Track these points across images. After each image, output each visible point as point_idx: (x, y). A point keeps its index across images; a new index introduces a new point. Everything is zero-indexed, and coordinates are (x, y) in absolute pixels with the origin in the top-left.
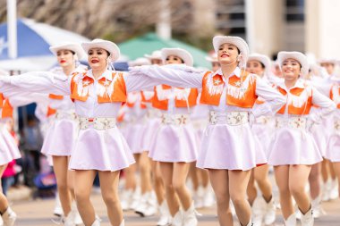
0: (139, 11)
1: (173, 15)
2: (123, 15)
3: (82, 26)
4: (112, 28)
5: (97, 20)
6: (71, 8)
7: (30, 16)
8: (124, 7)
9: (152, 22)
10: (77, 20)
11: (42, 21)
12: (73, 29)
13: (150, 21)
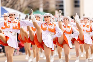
0: (34, 4)
1: (44, 5)
2: (30, 5)
3: (19, 8)
4: (27, 9)
5: (23, 7)
6: (16, 4)
7: (5, 6)
8: (30, 3)
9: (38, 7)
10: (17, 7)
11: (8, 7)
12: (16, 9)
13: (37, 7)
